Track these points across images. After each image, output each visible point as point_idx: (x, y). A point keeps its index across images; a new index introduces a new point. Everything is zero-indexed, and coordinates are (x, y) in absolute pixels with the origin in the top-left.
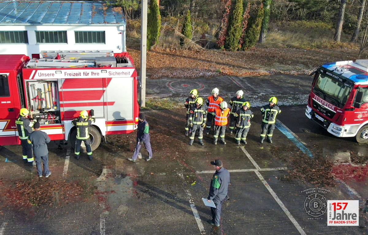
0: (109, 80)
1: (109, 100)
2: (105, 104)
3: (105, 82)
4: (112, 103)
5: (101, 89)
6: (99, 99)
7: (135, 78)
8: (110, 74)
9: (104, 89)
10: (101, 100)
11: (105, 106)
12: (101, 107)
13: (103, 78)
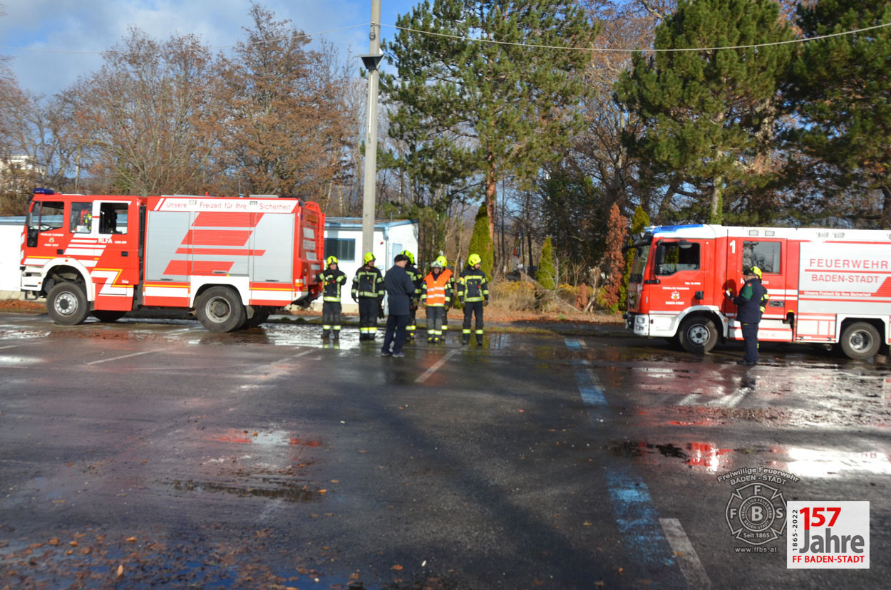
0: (260, 215)
1: (257, 248)
2: (251, 253)
3: (253, 219)
4: (260, 253)
5: (247, 229)
6: (243, 245)
7: (296, 215)
8: (262, 207)
9: (252, 229)
10: (246, 247)
11: (251, 257)
12: (245, 257)
13: (251, 213)
